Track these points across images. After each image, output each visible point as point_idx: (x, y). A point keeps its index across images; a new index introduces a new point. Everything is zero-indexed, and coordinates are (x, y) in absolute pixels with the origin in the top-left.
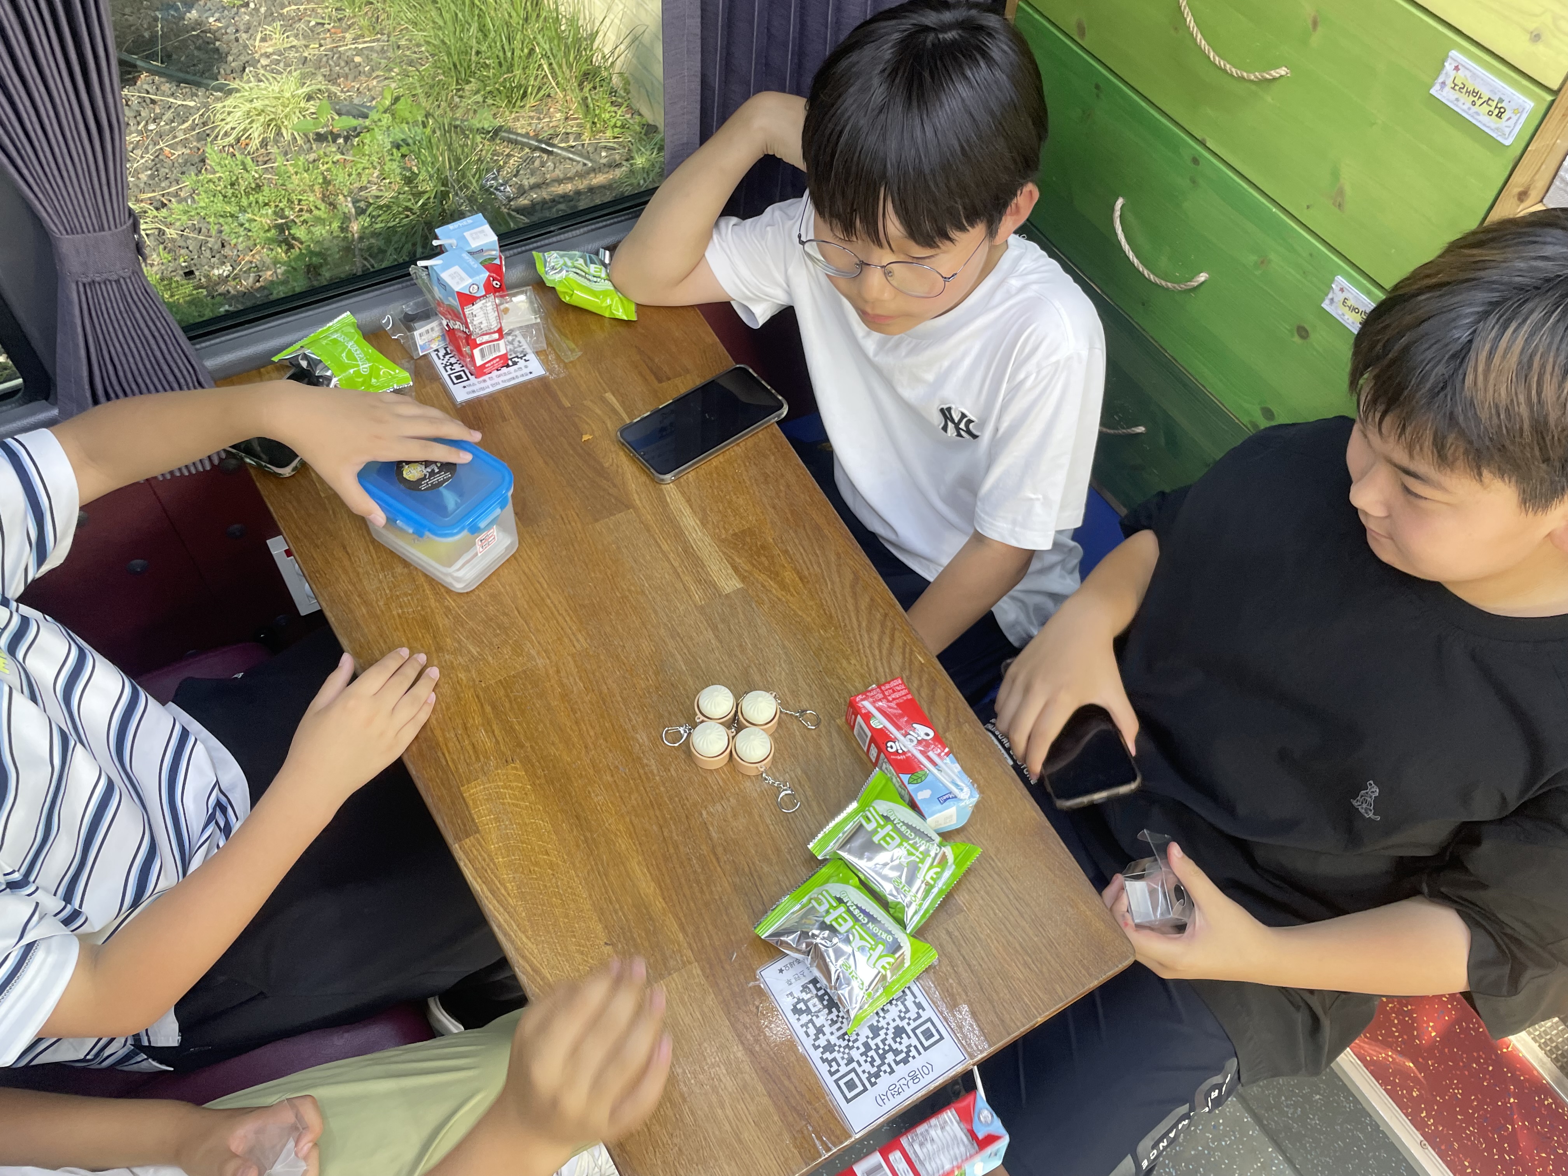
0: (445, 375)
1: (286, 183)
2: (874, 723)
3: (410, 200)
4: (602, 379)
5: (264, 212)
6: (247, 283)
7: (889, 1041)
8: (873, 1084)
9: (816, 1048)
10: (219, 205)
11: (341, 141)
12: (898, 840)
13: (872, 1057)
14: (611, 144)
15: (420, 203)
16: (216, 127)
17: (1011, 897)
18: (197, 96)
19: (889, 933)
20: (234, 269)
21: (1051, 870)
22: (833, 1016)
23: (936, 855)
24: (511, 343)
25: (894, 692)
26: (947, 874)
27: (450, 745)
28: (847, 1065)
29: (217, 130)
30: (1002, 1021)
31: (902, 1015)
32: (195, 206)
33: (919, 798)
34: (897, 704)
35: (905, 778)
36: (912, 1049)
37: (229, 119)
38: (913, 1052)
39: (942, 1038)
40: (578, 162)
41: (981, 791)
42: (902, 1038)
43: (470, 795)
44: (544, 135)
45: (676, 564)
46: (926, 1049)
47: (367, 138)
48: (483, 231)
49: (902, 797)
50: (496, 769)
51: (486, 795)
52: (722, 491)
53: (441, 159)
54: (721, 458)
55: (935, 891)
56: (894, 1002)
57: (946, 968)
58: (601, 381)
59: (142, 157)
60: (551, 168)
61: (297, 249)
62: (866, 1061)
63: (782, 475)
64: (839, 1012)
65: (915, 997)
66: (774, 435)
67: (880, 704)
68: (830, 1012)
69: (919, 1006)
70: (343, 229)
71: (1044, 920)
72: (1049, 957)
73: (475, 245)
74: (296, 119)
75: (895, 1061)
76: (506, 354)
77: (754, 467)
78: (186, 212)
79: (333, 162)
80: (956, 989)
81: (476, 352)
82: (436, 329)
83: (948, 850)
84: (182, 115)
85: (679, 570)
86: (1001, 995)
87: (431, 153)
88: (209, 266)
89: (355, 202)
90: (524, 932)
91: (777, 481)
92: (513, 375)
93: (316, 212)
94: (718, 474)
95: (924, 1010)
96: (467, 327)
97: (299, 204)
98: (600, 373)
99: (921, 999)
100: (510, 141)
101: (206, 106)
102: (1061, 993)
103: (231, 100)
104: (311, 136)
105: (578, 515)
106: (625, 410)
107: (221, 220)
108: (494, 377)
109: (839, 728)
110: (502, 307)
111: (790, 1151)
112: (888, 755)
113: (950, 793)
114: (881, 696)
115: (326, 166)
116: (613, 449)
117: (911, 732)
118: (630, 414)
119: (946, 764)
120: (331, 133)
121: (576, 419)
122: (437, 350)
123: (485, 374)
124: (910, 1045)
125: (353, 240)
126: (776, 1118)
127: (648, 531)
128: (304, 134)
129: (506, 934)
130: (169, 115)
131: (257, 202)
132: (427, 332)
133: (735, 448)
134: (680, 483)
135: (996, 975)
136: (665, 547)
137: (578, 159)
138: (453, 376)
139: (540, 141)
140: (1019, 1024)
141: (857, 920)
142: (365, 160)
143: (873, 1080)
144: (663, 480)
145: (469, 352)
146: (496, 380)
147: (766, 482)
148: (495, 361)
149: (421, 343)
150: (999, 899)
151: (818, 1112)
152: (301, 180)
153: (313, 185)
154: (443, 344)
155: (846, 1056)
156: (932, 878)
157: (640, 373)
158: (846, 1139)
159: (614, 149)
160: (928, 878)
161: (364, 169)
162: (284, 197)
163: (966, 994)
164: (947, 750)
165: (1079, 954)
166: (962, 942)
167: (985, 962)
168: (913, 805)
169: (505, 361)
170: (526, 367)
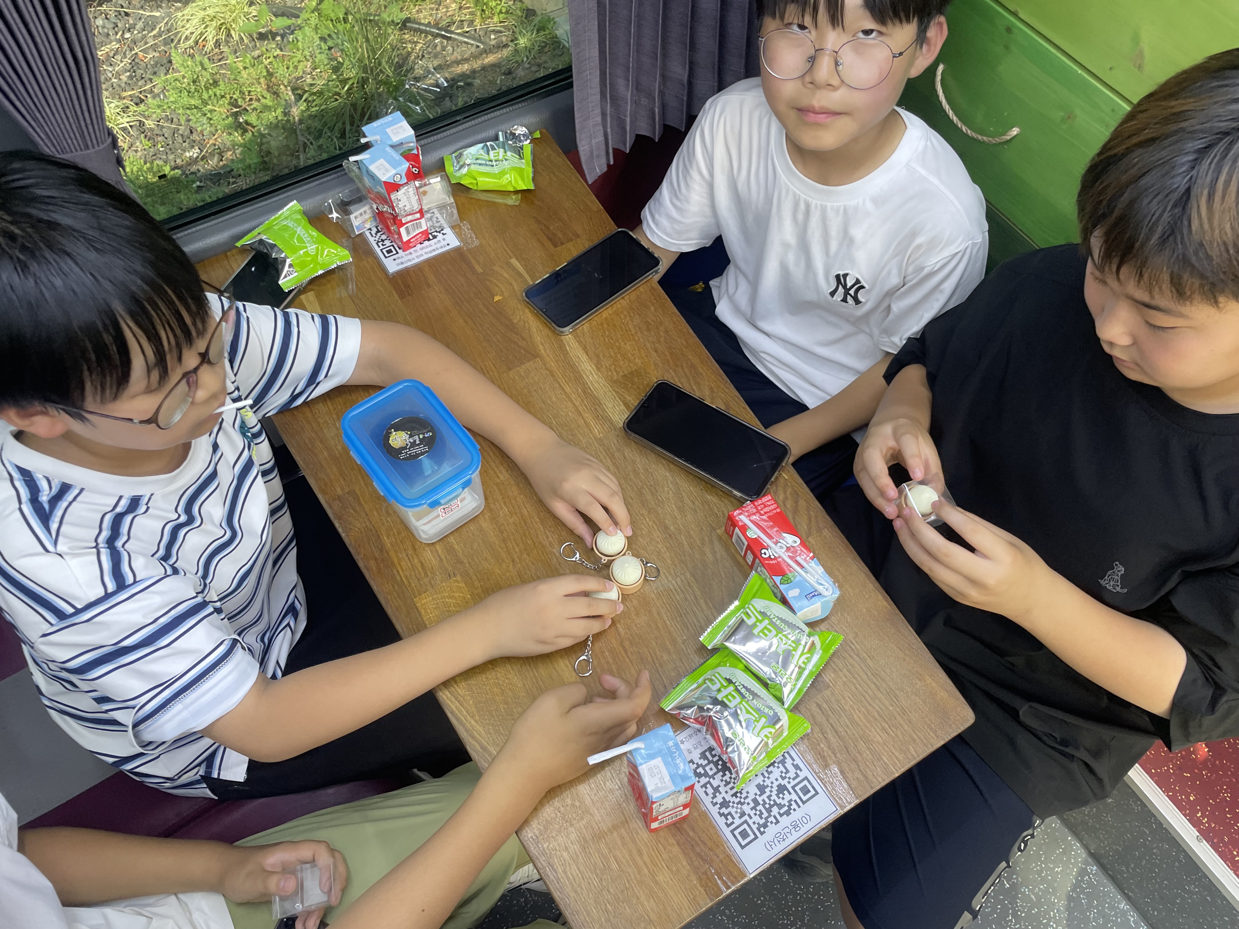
0: (378, 250)
1: (238, 78)
2: (749, 534)
3: (338, 86)
4: (507, 246)
5: (222, 103)
6: (213, 162)
7: (774, 797)
8: (762, 833)
9: (715, 804)
10: (186, 100)
11: (278, 38)
12: (774, 632)
13: (760, 811)
14: (498, 28)
15: (346, 88)
16: (178, 32)
17: (869, 674)
18: (161, 7)
19: (771, 708)
20: (202, 151)
21: (901, 650)
22: (727, 778)
23: (806, 643)
24: (431, 219)
25: (765, 506)
26: (816, 658)
27: (403, 564)
28: (740, 818)
29: (180, 35)
30: (866, 777)
31: (783, 775)
32: (166, 101)
33: (790, 596)
34: (768, 517)
35: (777, 579)
36: (793, 803)
37: (188, 26)
38: (794, 806)
39: (817, 793)
40: (472, 45)
41: (840, 587)
42: (784, 794)
43: (422, 605)
44: (443, 23)
45: (577, 404)
46: (804, 803)
47: (299, 34)
48: (401, 127)
49: (775, 595)
50: (442, 583)
51: (434, 604)
52: (612, 339)
53: (360, 50)
54: (610, 311)
55: (806, 673)
56: (776, 765)
57: (818, 735)
58: (507, 248)
59: (122, 61)
60: (450, 51)
61: (250, 133)
62: (755, 814)
63: (661, 323)
64: (731, 774)
65: (793, 760)
66: (653, 288)
67: (755, 517)
68: (724, 775)
69: (797, 767)
70: (285, 114)
71: (897, 692)
72: (902, 722)
73: (395, 139)
74: (242, 22)
75: (779, 813)
76: (427, 230)
77: (637, 317)
78: (159, 106)
79: (274, 57)
80: (827, 752)
81: (403, 230)
82: (368, 212)
83: (816, 639)
84: (151, 24)
85: (580, 408)
86: (864, 755)
87: (352, 44)
88: (182, 150)
89: (294, 90)
90: (472, 717)
91: (657, 328)
92: (434, 247)
93: (263, 100)
94: (608, 324)
95: (801, 770)
96: (394, 210)
97: (249, 95)
98: (505, 242)
99: (798, 761)
100: (416, 30)
101: (169, 15)
102: (914, 753)
103: (189, 9)
104: (255, 36)
105: (494, 365)
106: (528, 272)
107: (188, 112)
108: (418, 250)
109: (720, 538)
110: (421, 190)
111: (698, 889)
112: (762, 561)
113: (816, 591)
114: (754, 511)
115: (268, 60)
116: (520, 307)
117: (781, 541)
118: (533, 278)
119: (810, 567)
120: (271, 32)
121: (488, 283)
122: (370, 229)
123: (411, 247)
124: (791, 800)
125: (295, 122)
126: (685, 863)
127: (553, 376)
128: (249, 34)
129: (458, 719)
130: (140, 25)
131: (215, 95)
132: (361, 214)
133: (621, 301)
134: (577, 334)
135: (859, 740)
136: (568, 390)
137: (472, 42)
138: (384, 251)
139: (439, 29)
140: (880, 779)
141: (743, 697)
142: (299, 55)
143: (762, 829)
144: (562, 332)
145: (396, 230)
146: (420, 252)
147: (649, 330)
148: (418, 237)
149: (357, 224)
150: (859, 676)
151: (718, 857)
152: (249, 74)
153: (259, 78)
154: (374, 224)
155: (739, 811)
156: (804, 663)
157: (538, 240)
158: (742, 878)
159: (501, 32)
160: (800, 663)
161: (299, 62)
162: (236, 90)
163: (835, 755)
164: (811, 555)
165: (927, 719)
166: (830, 712)
167: (850, 730)
168: (784, 601)
169: (427, 236)
170: (444, 239)
